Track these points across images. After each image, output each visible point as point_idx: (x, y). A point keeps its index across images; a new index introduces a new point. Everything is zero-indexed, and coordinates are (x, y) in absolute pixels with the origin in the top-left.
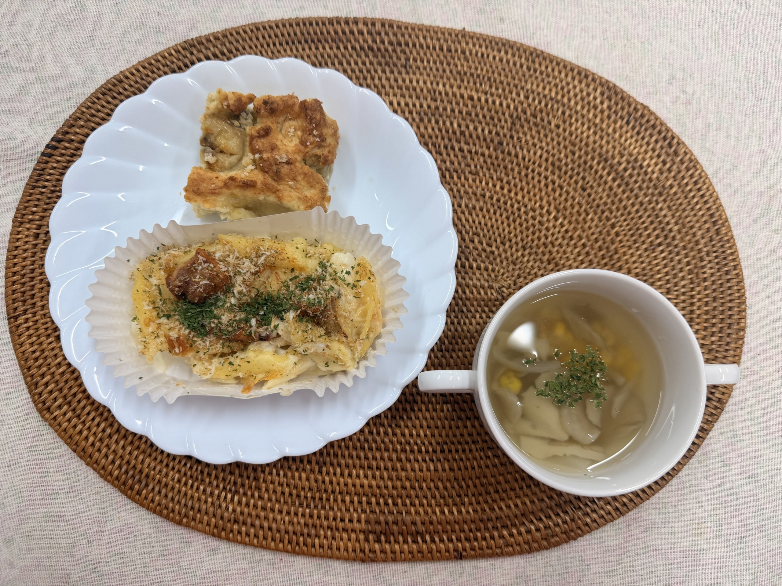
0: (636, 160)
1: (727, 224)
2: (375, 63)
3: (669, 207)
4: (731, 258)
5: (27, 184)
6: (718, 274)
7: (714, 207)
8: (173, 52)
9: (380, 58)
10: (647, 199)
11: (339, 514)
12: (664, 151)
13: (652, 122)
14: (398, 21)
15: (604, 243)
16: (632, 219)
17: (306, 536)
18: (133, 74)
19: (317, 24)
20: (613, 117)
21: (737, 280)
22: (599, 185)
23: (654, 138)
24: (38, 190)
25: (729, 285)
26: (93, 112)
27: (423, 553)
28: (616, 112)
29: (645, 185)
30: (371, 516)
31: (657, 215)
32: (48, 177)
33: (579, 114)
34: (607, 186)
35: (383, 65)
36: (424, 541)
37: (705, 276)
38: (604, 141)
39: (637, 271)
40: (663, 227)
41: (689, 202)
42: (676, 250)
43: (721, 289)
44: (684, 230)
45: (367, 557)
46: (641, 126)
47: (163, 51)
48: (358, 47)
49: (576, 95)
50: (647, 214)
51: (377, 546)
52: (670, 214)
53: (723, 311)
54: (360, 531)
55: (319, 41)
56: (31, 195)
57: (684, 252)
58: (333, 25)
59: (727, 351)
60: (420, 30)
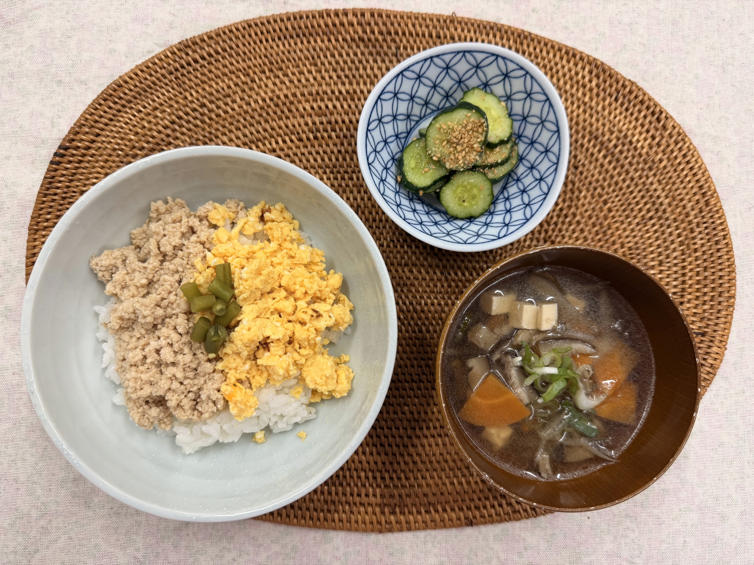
0: (626, 136)
1: (715, 195)
2: (366, 53)
3: (659, 181)
4: (720, 228)
5: (39, 193)
6: (709, 244)
7: (703, 179)
8: (169, 54)
9: (370, 47)
10: (638, 174)
11: (355, 489)
12: (653, 125)
13: (640, 98)
14: (386, 10)
15: (597, 219)
16: (624, 194)
17: (326, 511)
18: (131, 78)
19: (307, 17)
20: (602, 94)
21: (727, 249)
22: (591, 163)
23: (643, 114)
24: (50, 198)
25: (719, 254)
26: (97, 118)
27: (436, 521)
28: (604, 90)
29: (635, 160)
30: (386, 490)
31: (647, 189)
32: (59, 185)
33: (569, 94)
34: (599, 163)
35: (374, 54)
36: (437, 511)
37: (696, 246)
38: (594, 120)
39: (630, 245)
40: (654, 200)
41: (678, 175)
42: (668, 222)
43: (712, 259)
44: (675, 203)
45: (384, 528)
46: (629, 101)
47: (159, 54)
48: (348, 38)
49: (564, 75)
50: (639, 188)
51: (392, 518)
52: (660, 187)
53: (714, 280)
54: (376, 504)
55: (310, 34)
56: (43, 202)
57: (675, 224)
58: (323, 17)
59: (718, 318)
60: (409, 17)
